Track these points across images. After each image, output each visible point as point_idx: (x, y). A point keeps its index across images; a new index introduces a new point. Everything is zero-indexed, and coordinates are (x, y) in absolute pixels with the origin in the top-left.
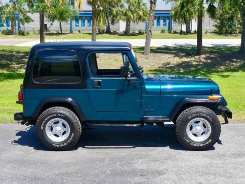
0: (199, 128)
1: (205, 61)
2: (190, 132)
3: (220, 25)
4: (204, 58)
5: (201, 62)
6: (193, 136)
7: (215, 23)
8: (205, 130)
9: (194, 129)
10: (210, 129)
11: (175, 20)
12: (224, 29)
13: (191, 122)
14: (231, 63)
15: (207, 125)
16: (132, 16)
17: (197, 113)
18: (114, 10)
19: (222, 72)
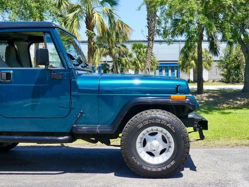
0: (156, 143)
1: (207, 100)
2: (142, 149)
3: (226, 74)
4: (206, 97)
5: (203, 100)
6: (148, 156)
7: (222, 73)
8: (166, 146)
9: (148, 144)
10: (173, 145)
11: (182, 69)
12: (231, 78)
13: (144, 134)
14: (235, 102)
15: (168, 138)
16: (140, 65)
17: (152, 118)
18: (123, 60)
19: (224, 109)
